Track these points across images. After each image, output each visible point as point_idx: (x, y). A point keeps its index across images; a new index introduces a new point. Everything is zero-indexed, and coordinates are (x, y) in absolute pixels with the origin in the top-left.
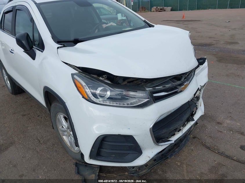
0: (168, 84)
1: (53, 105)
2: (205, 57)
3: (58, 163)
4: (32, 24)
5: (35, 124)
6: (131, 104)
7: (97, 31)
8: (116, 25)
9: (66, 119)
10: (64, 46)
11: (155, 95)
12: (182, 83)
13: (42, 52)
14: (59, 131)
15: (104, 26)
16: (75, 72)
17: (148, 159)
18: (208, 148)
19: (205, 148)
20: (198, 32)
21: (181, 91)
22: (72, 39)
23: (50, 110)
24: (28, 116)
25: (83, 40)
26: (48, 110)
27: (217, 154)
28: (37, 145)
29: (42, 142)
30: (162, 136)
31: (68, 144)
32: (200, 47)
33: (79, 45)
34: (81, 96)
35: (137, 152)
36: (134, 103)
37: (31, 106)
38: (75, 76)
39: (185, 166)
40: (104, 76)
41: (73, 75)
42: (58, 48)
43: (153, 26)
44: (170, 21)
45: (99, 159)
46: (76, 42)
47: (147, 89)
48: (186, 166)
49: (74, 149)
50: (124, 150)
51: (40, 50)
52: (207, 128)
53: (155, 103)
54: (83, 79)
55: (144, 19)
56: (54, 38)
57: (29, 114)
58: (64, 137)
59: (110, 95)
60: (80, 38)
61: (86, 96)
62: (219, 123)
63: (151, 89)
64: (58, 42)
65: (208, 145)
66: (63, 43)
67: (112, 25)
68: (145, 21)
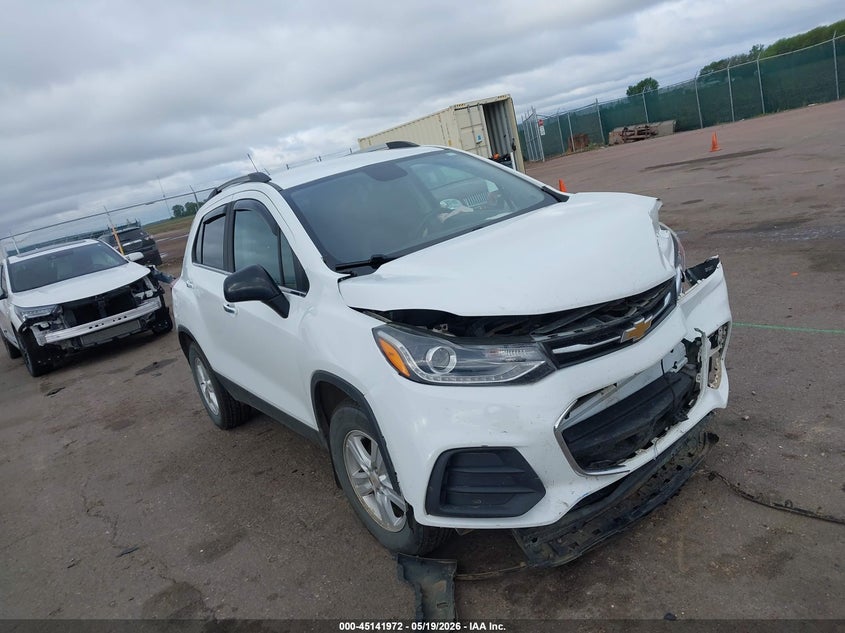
0: (589, 325)
1: (334, 418)
2: (716, 257)
3: (356, 565)
4: (275, 238)
5: (290, 491)
6: (506, 375)
7: (426, 232)
8: (472, 210)
9: (366, 444)
10: (353, 275)
11: (556, 351)
12: (629, 322)
13: (304, 296)
14: (353, 482)
15: (444, 217)
16: (378, 323)
17: (565, 510)
18: (750, 498)
19: (741, 499)
20: (760, 189)
21: (630, 342)
22: (367, 258)
23: (327, 436)
24: (270, 473)
25: (392, 256)
26: (322, 438)
27: (775, 511)
28: (300, 533)
29: (310, 526)
30: (595, 454)
31: (377, 514)
32: (761, 234)
33: (384, 269)
34: (395, 373)
35: (531, 490)
36: (511, 373)
37: (274, 451)
38: (381, 333)
39: (680, 544)
40: (442, 326)
41: (375, 331)
42: (339, 281)
43: (565, 199)
44: (670, 168)
45: (446, 510)
46: (377, 262)
47: (537, 339)
48: (685, 544)
49: (391, 524)
50: (502, 486)
51: (298, 294)
52: (753, 453)
53: (559, 369)
54: (396, 336)
55: (541, 184)
56: (329, 260)
57: (271, 469)
58: (366, 499)
59: (457, 364)
60: (386, 253)
61: (405, 371)
62: (789, 436)
63: (546, 338)
64: (338, 269)
65: (751, 492)
66: (349, 270)
67: (461, 213)
68: (544, 190)
